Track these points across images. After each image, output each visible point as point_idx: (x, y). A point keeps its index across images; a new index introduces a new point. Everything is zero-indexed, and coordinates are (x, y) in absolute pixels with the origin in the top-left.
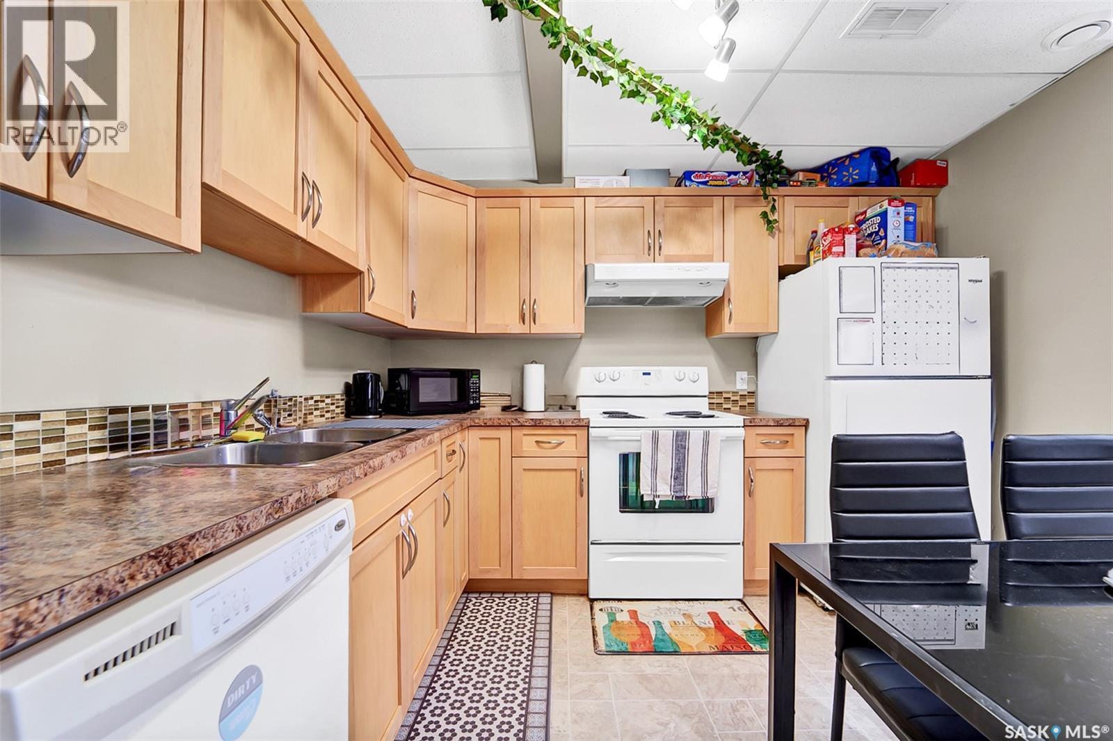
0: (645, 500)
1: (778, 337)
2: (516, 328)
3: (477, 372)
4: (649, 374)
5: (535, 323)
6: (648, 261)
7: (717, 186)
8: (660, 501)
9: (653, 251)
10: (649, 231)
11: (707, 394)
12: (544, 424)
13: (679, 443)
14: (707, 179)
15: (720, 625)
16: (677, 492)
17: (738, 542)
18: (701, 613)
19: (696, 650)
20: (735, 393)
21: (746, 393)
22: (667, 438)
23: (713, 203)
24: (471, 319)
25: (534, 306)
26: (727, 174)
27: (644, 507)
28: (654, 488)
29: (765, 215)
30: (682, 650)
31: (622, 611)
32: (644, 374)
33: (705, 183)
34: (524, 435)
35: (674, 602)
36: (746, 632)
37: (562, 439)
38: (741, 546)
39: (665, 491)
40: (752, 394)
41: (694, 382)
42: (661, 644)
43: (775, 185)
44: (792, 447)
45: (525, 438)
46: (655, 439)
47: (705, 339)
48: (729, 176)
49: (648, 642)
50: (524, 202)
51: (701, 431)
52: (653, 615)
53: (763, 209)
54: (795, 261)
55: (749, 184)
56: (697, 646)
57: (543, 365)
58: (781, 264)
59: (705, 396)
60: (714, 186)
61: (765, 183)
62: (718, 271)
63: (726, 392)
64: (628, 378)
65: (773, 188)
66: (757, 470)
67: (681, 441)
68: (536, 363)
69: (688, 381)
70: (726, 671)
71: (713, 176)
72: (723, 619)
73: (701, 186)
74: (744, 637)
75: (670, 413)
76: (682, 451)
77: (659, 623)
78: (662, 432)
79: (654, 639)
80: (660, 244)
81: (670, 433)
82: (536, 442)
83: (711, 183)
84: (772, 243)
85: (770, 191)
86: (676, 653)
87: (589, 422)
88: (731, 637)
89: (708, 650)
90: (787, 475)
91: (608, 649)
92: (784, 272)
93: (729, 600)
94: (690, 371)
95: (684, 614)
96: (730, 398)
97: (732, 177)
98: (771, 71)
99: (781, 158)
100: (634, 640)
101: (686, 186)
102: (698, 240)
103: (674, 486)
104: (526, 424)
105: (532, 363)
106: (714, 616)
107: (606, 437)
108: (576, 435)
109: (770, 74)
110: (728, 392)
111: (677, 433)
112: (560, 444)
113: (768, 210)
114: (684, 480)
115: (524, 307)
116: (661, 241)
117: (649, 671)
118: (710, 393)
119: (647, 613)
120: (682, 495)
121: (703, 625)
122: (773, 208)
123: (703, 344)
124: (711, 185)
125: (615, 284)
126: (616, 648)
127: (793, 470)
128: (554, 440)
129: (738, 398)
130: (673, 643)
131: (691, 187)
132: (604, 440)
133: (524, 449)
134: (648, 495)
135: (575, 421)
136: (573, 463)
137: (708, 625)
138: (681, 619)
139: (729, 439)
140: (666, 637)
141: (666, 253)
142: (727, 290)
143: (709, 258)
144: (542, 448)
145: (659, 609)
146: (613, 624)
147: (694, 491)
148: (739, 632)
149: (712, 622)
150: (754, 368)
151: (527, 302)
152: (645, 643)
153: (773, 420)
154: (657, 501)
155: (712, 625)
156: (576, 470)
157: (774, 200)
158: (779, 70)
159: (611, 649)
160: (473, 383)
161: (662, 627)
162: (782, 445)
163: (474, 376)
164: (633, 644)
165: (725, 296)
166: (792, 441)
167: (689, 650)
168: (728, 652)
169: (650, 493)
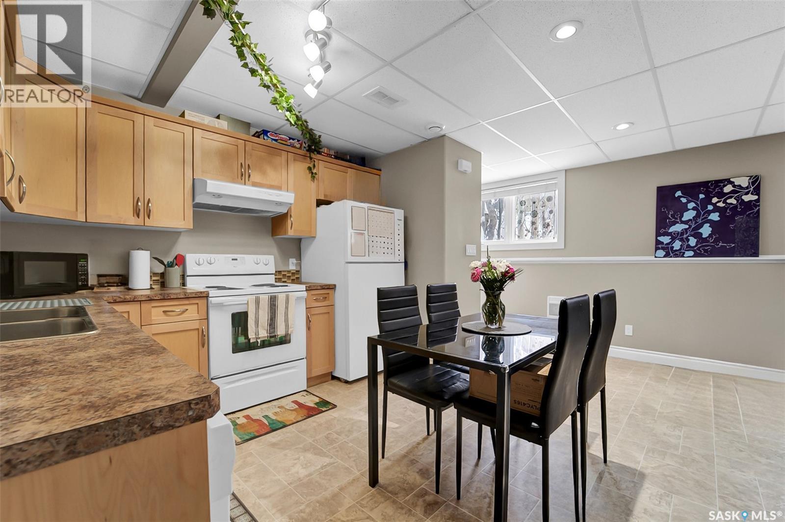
0: (251, 342)
1: (315, 240)
2: (130, 220)
3: (85, 257)
4: (236, 259)
5: (149, 218)
6: (241, 184)
7: (283, 144)
8: (261, 341)
9: (243, 176)
10: (241, 163)
11: (274, 272)
12: (172, 297)
13: (272, 303)
14: (277, 138)
15: (301, 405)
16: (271, 333)
17: (303, 358)
18: (287, 403)
19: (295, 421)
20: (289, 272)
21: (295, 272)
22: (265, 301)
23: (281, 154)
24: (81, 208)
25: (148, 203)
26: (288, 138)
27: (250, 347)
28: (257, 333)
29: (310, 169)
30: (288, 423)
31: (239, 418)
32: (233, 259)
33: (276, 140)
34: (153, 307)
35: (269, 403)
36: (315, 404)
37: (186, 307)
38: (305, 360)
39: (263, 334)
40: (298, 272)
41: (266, 265)
42: (274, 425)
43: (316, 153)
44: (328, 300)
45: (153, 309)
46: (257, 302)
47: (271, 237)
48: (290, 140)
49: (265, 427)
50: (139, 118)
51: (284, 295)
52: (260, 413)
53: (309, 165)
54: (324, 197)
55: (300, 148)
56: (294, 419)
57: (149, 252)
58: (318, 198)
59: (272, 274)
60: (281, 143)
61: (309, 150)
62: (287, 197)
63: (284, 271)
64: (221, 262)
65: (314, 154)
66: (312, 315)
67: (273, 301)
68: (142, 250)
69: (263, 264)
70: (315, 424)
71: (281, 137)
72: (300, 402)
73: (273, 142)
74: (316, 406)
75: (254, 286)
76: (274, 307)
77: (267, 416)
78: (261, 296)
79: (268, 424)
80: (249, 173)
81: (266, 297)
82: (163, 312)
83: (279, 141)
84: (313, 185)
85: (313, 156)
86: (285, 426)
87: (208, 294)
88: (309, 409)
89: (300, 419)
90: (326, 316)
91: (243, 440)
92: (320, 203)
93: (299, 392)
94: (263, 258)
95: (279, 407)
96: (286, 275)
97: (291, 141)
98: (327, 96)
99: (320, 139)
100: (256, 430)
101: (264, 139)
102: (273, 176)
103: (270, 330)
104: (155, 298)
105: (138, 249)
106: (296, 402)
107: (222, 303)
108: (198, 304)
109: (326, 98)
110: (285, 271)
111: (271, 297)
112: (184, 312)
113: (311, 166)
114: (275, 325)
115: (139, 204)
116: (250, 171)
117: (274, 440)
118: (276, 272)
119: (255, 413)
120: (274, 334)
121: (292, 409)
122: (314, 166)
123: (269, 241)
124: (279, 143)
125: (219, 196)
126: (247, 437)
127: (329, 313)
128: (178, 309)
129: (290, 275)
130: (280, 422)
131: (268, 141)
132: (220, 306)
133: (153, 318)
134: (254, 338)
135: (198, 294)
136: (196, 325)
137: (295, 408)
138: (278, 410)
139: (298, 299)
140: (275, 421)
141: (253, 181)
142: (289, 210)
143: (279, 188)
144: (169, 316)
145: (262, 409)
146: (237, 427)
147: (281, 332)
148: (312, 405)
149: (296, 405)
150: (299, 257)
151: (141, 199)
152: (264, 428)
153: (320, 286)
154: (259, 341)
155: (297, 407)
156: (198, 329)
157: (315, 161)
158: (332, 97)
159: (245, 439)
160: (81, 266)
161: (269, 418)
162: (324, 299)
163: (82, 260)
164: (257, 431)
165: (289, 213)
166: (329, 297)
167: (291, 422)
168: (312, 416)
169: (254, 337)
